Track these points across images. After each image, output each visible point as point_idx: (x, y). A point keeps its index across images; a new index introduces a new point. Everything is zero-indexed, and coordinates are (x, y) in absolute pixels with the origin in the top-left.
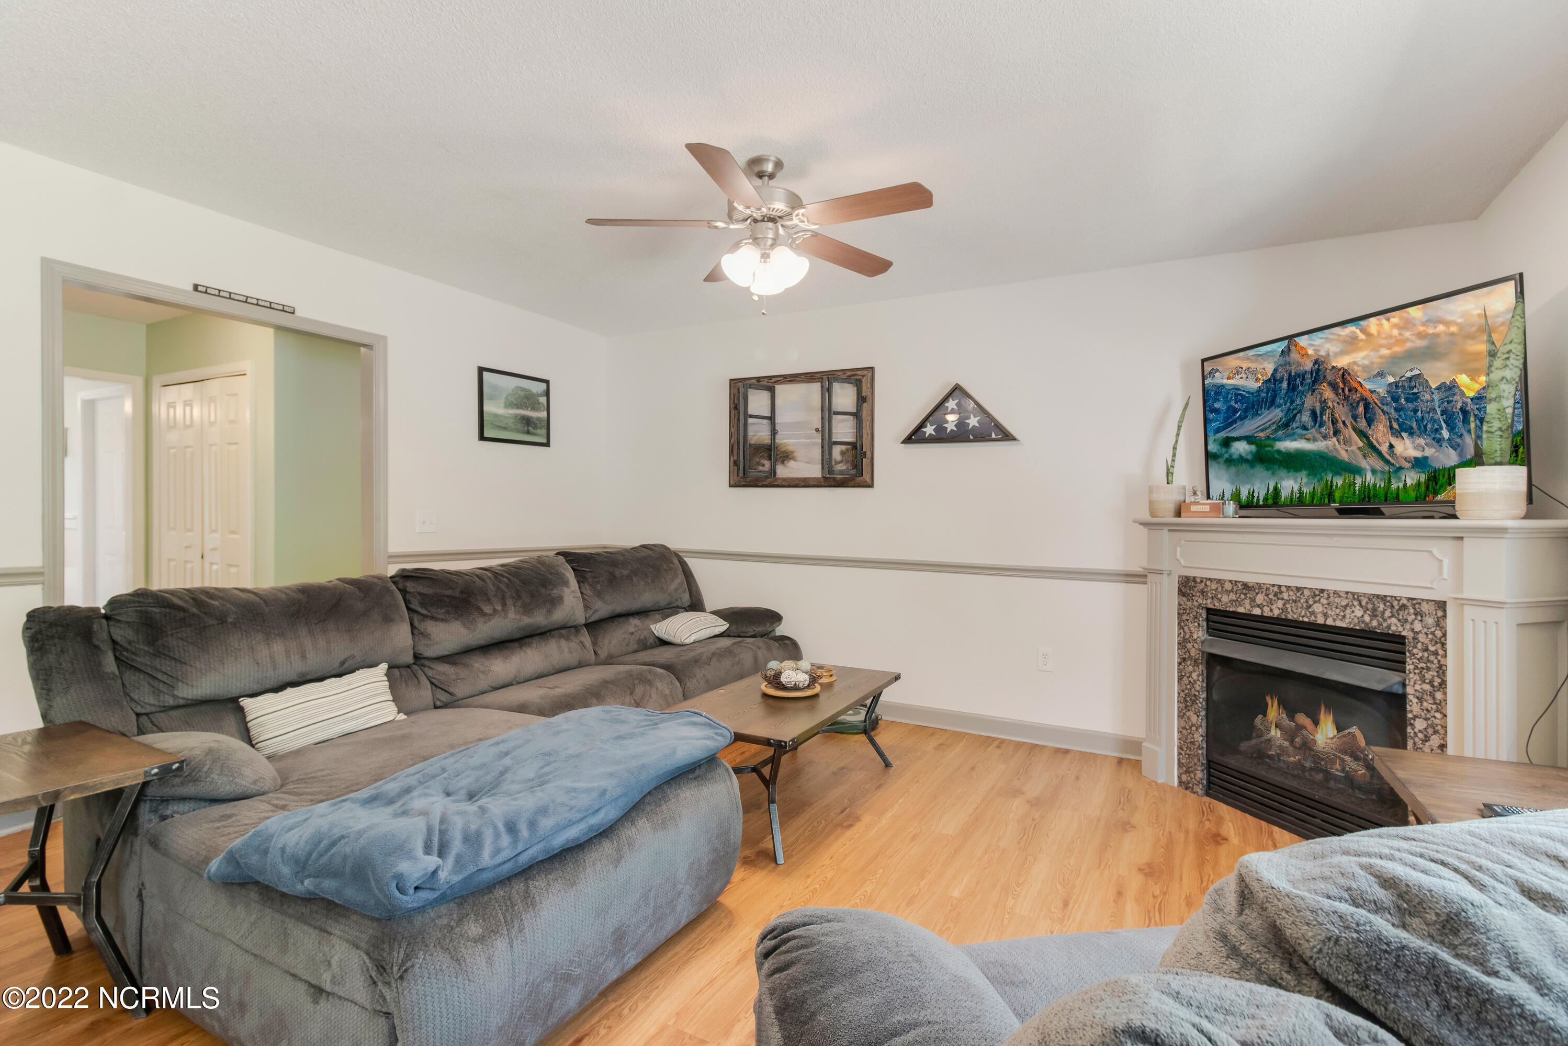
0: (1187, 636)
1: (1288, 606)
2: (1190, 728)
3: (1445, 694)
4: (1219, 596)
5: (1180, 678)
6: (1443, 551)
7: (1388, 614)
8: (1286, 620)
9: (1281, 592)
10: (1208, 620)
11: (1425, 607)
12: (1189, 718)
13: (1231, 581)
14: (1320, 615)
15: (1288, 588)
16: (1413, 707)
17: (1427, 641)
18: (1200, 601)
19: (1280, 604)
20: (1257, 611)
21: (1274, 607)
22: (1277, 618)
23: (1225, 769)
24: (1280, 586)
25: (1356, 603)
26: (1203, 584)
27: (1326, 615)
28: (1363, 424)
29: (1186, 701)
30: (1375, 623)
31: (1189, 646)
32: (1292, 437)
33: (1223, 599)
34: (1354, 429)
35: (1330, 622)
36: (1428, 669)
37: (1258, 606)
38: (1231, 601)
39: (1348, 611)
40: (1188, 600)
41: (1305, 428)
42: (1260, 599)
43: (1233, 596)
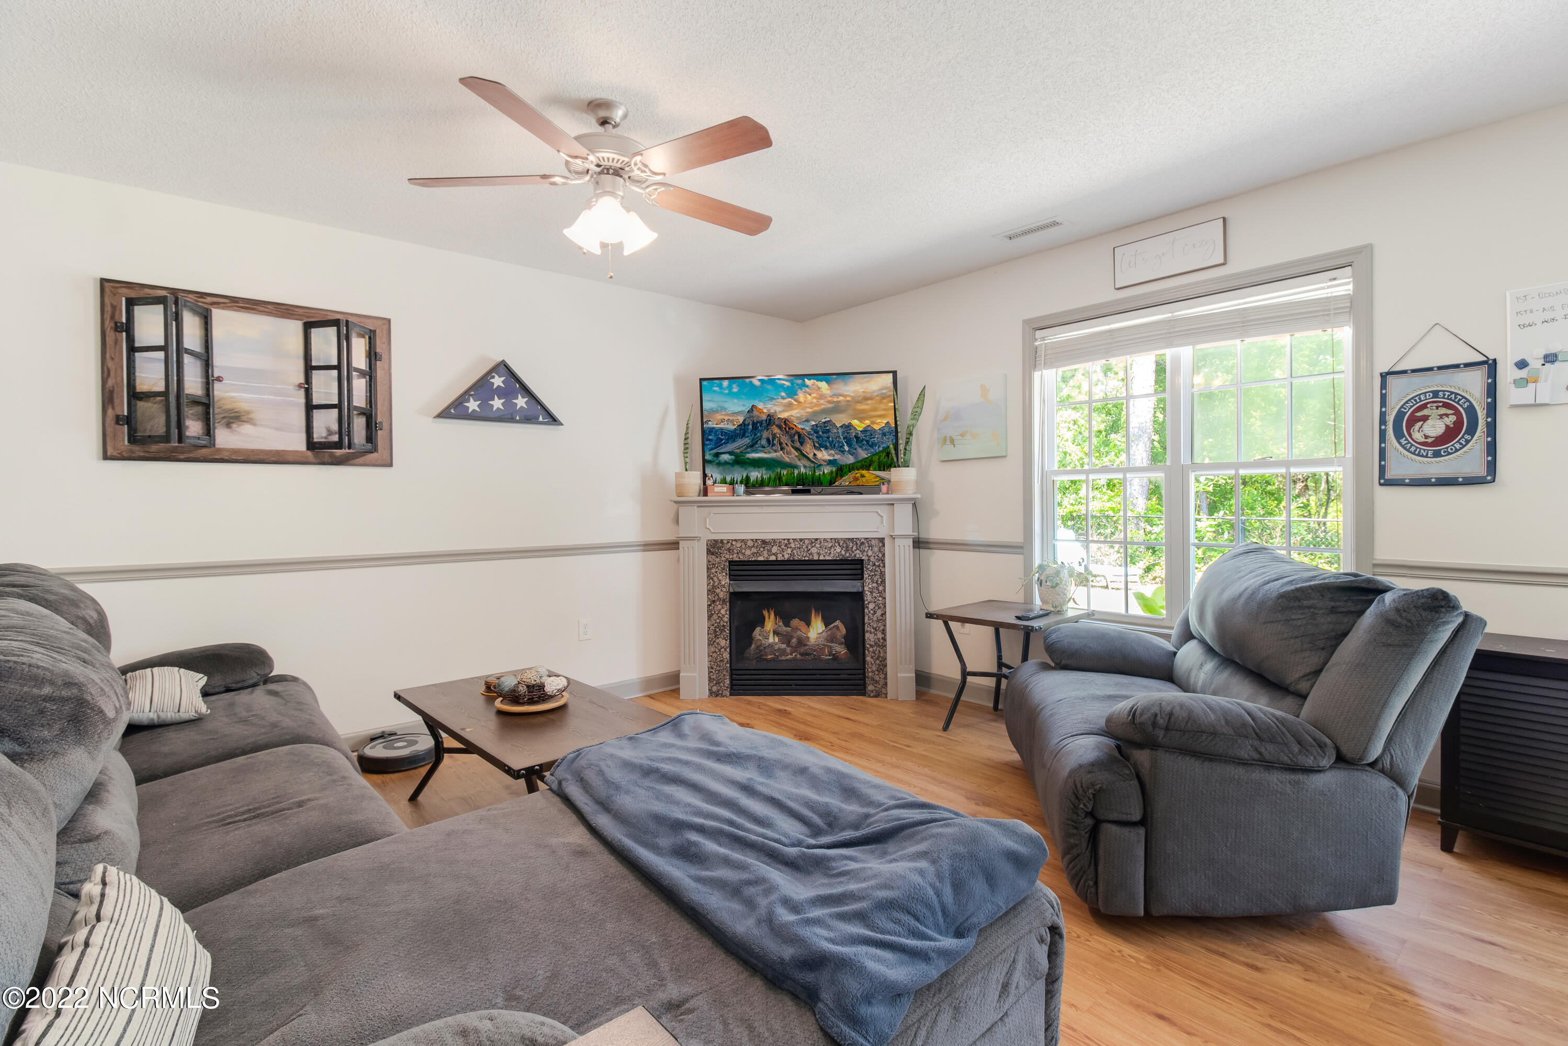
0: (716, 584)
1: (795, 551)
2: (720, 650)
3: (884, 587)
4: (743, 551)
5: (710, 617)
6: (884, 511)
7: (854, 548)
8: (794, 561)
9: (790, 543)
10: (729, 570)
11: (873, 542)
12: (718, 644)
13: (752, 540)
14: (816, 554)
15: (794, 540)
16: (868, 597)
17: (875, 560)
18: (727, 556)
19: (789, 551)
20: (773, 558)
21: (785, 553)
22: (787, 561)
23: (741, 672)
24: (789, 540)
25: (837, 544)
26: (729, 544)
27: (819, 554)
28: (798, 444)
29: (715, 631)
30: (848, 555)
31: (718, 591)
32: (756, 451)
33: (746, 553)
34: (793, 447)
35: (822, 558)
36: (875, 575)
37: (774, 554)
38: (753, 554)
39: (832, 550)
40: (717, 557)
41: (763, 447)
42: (774, 550)
43: (754, 550)
